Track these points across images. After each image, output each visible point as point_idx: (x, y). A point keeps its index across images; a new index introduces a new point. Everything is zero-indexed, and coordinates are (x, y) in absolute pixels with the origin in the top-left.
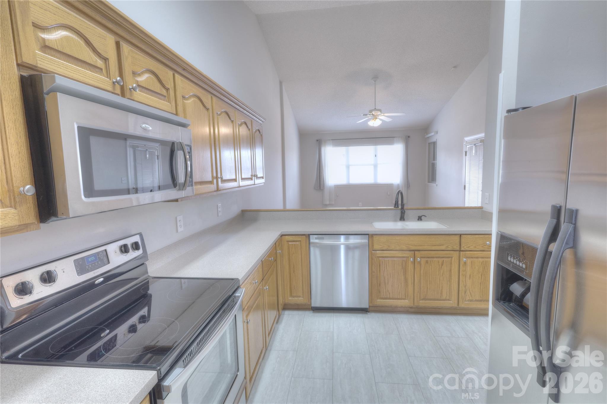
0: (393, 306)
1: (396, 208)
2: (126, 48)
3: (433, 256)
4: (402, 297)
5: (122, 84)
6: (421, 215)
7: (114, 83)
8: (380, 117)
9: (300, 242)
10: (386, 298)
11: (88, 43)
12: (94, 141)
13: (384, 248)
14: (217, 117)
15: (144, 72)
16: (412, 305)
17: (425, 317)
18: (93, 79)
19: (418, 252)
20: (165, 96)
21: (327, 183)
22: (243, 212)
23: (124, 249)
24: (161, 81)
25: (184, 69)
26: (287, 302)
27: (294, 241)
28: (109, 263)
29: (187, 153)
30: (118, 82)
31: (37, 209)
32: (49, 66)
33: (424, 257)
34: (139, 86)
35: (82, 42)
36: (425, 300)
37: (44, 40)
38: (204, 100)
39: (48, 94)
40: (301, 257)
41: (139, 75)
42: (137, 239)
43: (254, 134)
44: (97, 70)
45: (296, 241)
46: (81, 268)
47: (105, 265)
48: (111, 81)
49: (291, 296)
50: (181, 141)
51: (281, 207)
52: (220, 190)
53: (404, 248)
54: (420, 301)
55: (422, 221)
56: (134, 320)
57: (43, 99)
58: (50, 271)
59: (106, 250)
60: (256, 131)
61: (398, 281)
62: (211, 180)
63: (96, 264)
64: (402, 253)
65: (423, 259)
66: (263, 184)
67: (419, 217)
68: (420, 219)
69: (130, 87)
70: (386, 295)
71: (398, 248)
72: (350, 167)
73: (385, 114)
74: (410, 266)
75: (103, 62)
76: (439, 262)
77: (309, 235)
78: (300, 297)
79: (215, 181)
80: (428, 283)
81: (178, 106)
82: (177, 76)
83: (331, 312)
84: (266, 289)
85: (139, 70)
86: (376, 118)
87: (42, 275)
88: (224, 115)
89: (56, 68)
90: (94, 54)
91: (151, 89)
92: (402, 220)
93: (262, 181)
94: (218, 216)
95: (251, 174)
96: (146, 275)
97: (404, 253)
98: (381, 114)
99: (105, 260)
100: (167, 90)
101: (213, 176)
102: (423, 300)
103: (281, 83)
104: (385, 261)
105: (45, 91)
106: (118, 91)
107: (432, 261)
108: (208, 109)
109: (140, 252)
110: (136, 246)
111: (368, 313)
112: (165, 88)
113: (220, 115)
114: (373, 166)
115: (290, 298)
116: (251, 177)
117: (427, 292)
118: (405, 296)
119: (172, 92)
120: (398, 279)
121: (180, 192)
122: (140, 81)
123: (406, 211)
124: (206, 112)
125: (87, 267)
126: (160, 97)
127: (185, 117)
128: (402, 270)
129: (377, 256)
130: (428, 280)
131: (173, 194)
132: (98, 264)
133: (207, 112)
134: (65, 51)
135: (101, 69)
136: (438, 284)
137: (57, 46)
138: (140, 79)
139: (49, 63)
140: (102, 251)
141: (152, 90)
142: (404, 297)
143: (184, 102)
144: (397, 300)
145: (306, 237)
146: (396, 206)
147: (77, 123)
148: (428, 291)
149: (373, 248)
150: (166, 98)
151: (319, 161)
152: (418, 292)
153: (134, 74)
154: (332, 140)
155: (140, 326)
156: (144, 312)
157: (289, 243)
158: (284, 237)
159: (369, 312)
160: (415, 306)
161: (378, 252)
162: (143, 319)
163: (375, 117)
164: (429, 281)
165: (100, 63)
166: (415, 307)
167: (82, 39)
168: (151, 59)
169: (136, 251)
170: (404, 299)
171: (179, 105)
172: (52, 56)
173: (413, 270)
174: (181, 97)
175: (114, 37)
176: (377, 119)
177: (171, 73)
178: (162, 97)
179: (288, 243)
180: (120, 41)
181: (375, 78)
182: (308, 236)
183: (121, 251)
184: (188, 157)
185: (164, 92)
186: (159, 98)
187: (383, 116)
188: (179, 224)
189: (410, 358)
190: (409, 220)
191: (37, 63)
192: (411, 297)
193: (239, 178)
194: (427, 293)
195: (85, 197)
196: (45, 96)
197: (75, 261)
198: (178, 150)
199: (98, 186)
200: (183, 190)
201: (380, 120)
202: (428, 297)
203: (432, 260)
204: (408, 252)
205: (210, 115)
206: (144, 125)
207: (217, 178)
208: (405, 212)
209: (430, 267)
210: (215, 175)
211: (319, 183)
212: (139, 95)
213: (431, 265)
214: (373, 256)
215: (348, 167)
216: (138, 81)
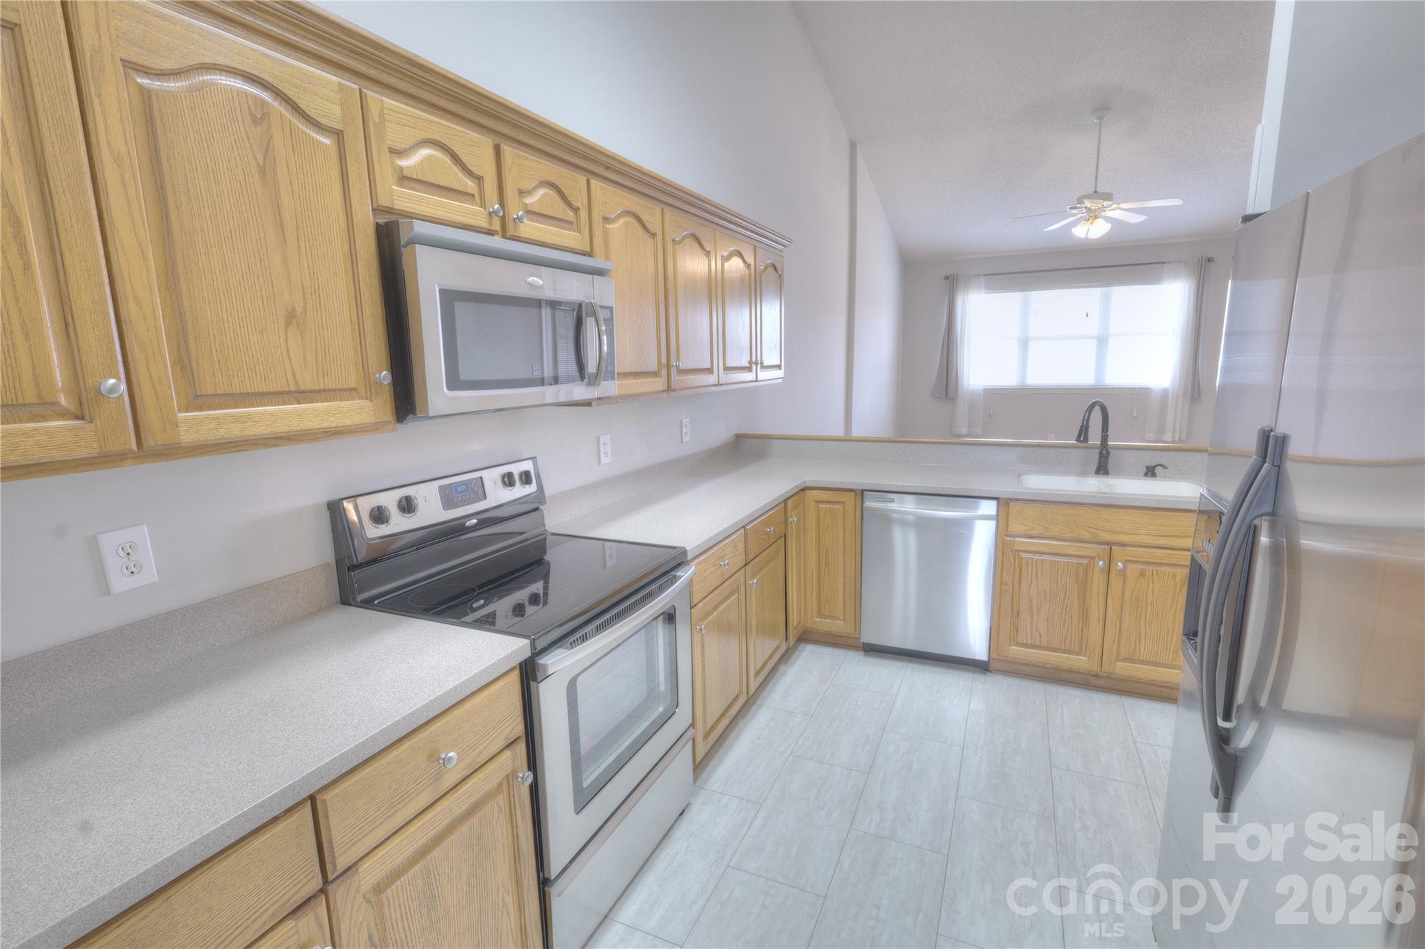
0: (1048, 665)
1: (1081, 442)
2: (508, 151)
3: (1160, 561)
4: (1072, 647)
5: (502, 214)
6: (1153, 464)
7: (490, 214)
8: (1109, 214)
9: (842, 505)
10: (1032, 644)
11: (456, 158)
12: (460, 308)
13: (1033, 532)
14: (674, 248)
15: (537, 188)
16: (1096, 669)
17: (1127, 701)
18: (461, 214)
19: (1121, 548)
20: (572, 223)
21: (965, 382)
22: (739, 439)
23: (508, 480)
24: (566, 197)
25: (607, 168)
26: (811, 626)
27: (830, 502)
28: (486, 498)
29: (602, 320)
30: (495, 213)
31: (394, 403)
32: (406, 204)
33: (1137, 562)
34: (528, 212)
35: (447, 159)
36: (1131, 663)
37: (401, 168)
38: (646, 218)
39: (405, 246)
40: (842, 537)
41: (529, 193)
42: (528, 466)
43: (761, 276)
44: (468, 197)
45: (835, 502)
46: (448, 502)
47: (479, 500)
48: (486, 212)
49: (820, 615)
50: (592, 301)
51: (839, 431)
52: (675, 390)
53: (1085, 534)
54: (1118, 663)
55: (1155, 478)
56: (522, 595)
57: (400, 255)
58: (410, 496)
59: (481, 478)
60: (766, 268)
61: (1064, 611)
62: (657, 370)
63: (468, 496)
64: (1077, 547)
65: (1132, 567)
66: (781, 380)
67: (1148, 468)
68: (1150, 472)
69: (515, 216)
70: (1032, 639)
71: (1069, 535)
72: (1031, 343)
73: (1122, 205)
74: (1097, 580)
75: (475, 182)
76: (1174, 576)
77: (863, 491)
78: (837, 618)
79: (664, 372)
80: (1142, 625)
81: (594, 238)
82: (595, 183)
83: (904, 661)
84: (753, 583)
85: (529, 185)
86: (1096, 217)
87: (400, 501)
88: (689, 241)
89: (414, 206)
90: (464, 174)
91: (547, 214)
92: (1102, 472)
93: (779, 374)
94: (682, 441)
95: (748, 359)
96: (543, 529)
97: (1084, 548)
98: (1110, 206)
99: (481, 493)
100: (576, 210)
101: (659, 362)
102: (1124, 660)
103: (853, 146)
104: (1035, 563)
105: (402, 243)
106: (497, 226)
107: (1155, 572)
108: (654, 235)
109: (532, 488)
110: (526, 478)
111: (989, 674)
112: (573, 208)
113: (679, 243)
114: (1095, 341)
115: (817, 619)
116: (748, 365)
117: (1137, 644)
118: (1081, 648)
119: (583, 214)
120: (1063, 605)
121: (590, 389)
122: (531, 204)
123: (1110, 451)
124: (650, 241)
125: (455, 499)
126: (564, 224)
127: (607, 257)
128: (1076, 586)
129: (1016, 548)
130: (1143, 615)
131: (580, 392)
132: (470, 496)
133: (652, 241)
134: (426, 179)
135: (473, 196)
136: (1169, 630)
137: (417, 174)
138: (529, 200)
139: (408, 201)
140: (476, 479)
141: (550, 215)
142: (1077, 649)
143: (605, 227)
144: (1060, 653)
145: (856, 495)
146: (1082, 439)
147: (439, 285)
148: (1139, 641)
149: (1007, 531)
150: (575, 226)
151: (947, 328)
152: (1114, 642)
153: (522, 193)
154: (985, 275)
155: (530, 610)
156: (537, 587)
157: (820, 506)
158: (810, 491)
159: (991, 672)
160: (1105, 672)
161: (1017, 539)
162: (534, 599)
163: (1093, 215)
164: (1146, 618)
165: (471, 186)
166: (1105, 675)
167: (448, 154)
168: (548, 161)
169: (527, 486)
170: (1079, 653)
171: (596, 234)
172: (410, 189)
173: (1103, 589)
174: (601, 220)
175: (491, 140)
176: (1097, 220)
177: (582, 179)
178: (567, 226)
179: (818, 506)
180: (501, 145)
181: (1102, 109)
182: (861, 494)
183: (504, 483)
184: (604, 328)
185: (570, 215)
186: (561, 228)
187: (1117, 210)
188: (602, 450)
189: (1054, 770)
190: (1120, 473)
191: (394, 204)
192: (1094, 650)
193: (718, 365)
194: (1138, 647)
195: (449, 388)
196: (402, 249)
197: (441, 488)
198: (588, 315)
199: (465, 374)
200: (594, 385)
201: (1108, 219)
202: (1139, 657)
203: (1157, 571)
204: (1094, 546)
205: (659, 246)
206: (530, 279)
207: (668, 366)
208: (1108, 453)
209: (1151, 585)
210: (664, 360)
211: (944, 383)
212: (530, 228)
213: (1153, 582)
214: (1005, 548)
215: (1024, 343)
216: (526, 204)
